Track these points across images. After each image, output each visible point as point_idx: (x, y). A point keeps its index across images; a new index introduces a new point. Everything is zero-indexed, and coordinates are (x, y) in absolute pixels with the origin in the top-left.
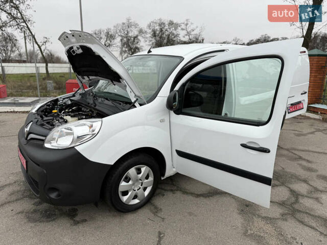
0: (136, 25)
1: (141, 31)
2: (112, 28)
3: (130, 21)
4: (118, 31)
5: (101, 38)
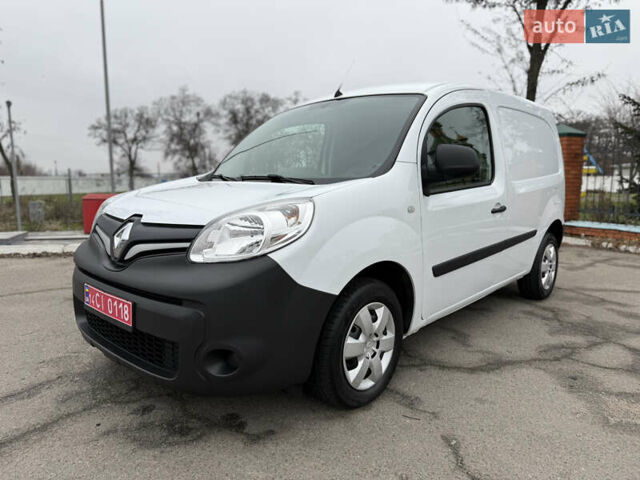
0: (198, 101)
1: (209, 113)
2: (150, 106)
3: (187, 93)
4: (162, 112)
5: (127, 125)
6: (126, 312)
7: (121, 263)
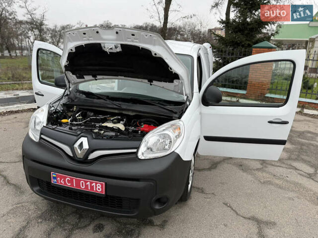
6: (100, 187)
7: (85, 161)
